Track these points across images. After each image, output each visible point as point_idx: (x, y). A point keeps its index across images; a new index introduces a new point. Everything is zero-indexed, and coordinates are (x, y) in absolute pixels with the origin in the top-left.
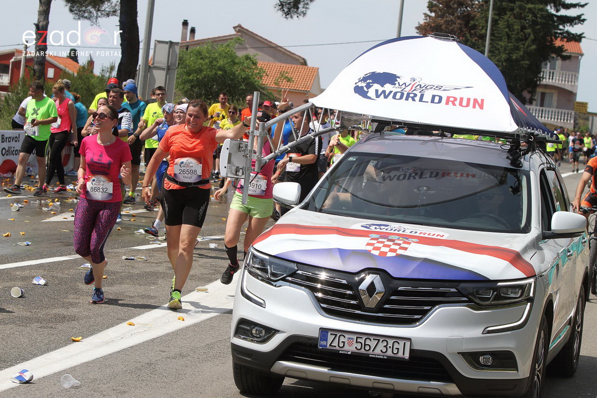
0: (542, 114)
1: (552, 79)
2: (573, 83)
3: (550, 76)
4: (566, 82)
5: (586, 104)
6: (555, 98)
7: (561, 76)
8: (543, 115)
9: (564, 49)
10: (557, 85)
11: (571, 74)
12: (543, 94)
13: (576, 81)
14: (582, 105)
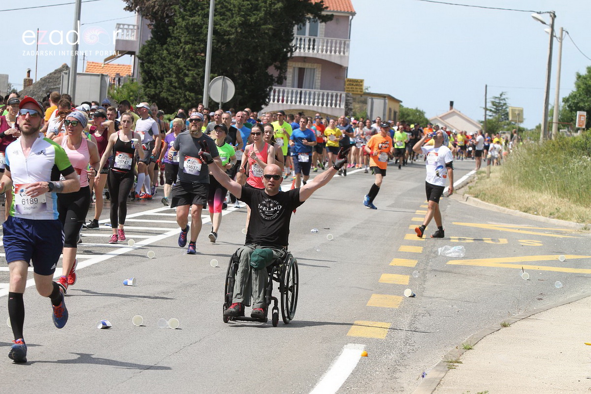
0: (301, 98)
1: (313, 49)
2: (342, 54)
3: (309, 45)
4: (333, 53)
5: (362, 81)
6: (318, 75)
7: (325, 44)
8: (303, 99)
9: (324, 6)
10: (320, 57)
11: (338, 41)
12: (301, 71)
13: (346, 50)
14: (356, 83)
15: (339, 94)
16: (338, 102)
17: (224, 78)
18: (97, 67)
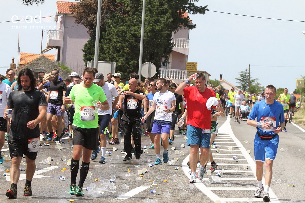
2: (184, 47)
4: (179, 47)
5: (196, 64)
6: (170, 60)
7: (174, 42)
11: (182, 40)
13: (186, 45)
14: (193, 65)
15: (183, 71)
16: (182, 76)
17: (149, 63)
18: (27, 56)
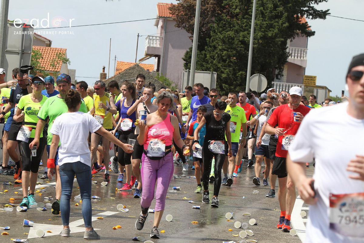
2: (302, 58)
4: (296, 58)
6: (285, 73)
11: (300, 50)
13: (304, 56)
14: (311, 79)
17: (260, 75)
18: (124, 65)
